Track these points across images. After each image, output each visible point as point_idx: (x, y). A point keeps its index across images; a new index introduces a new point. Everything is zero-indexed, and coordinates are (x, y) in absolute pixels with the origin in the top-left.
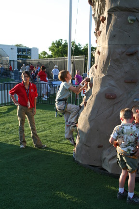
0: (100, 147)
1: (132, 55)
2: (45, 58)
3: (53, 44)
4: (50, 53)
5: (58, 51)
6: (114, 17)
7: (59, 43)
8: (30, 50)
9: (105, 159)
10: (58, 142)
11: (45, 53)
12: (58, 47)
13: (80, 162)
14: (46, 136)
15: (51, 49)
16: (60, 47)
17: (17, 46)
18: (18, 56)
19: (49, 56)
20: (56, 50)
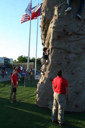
0: (47, 100)
1: (60, 64)
2: (15, 63)
3: (19, 57)
4: (17, 61)
5: (21, 60)
6: (53, 50)
7: (21, 57)
8: (9, 59)
9: (49, 105)
10: (28, 98)
11: (15, 61)
12: (21, 58)
13: (39, 106)
14: (22, 96)
15: (18, 59)
16: (22, 59)
17: (4, 57)
18: (4, 62)
19: (17, 62)
20: (20, 59)
